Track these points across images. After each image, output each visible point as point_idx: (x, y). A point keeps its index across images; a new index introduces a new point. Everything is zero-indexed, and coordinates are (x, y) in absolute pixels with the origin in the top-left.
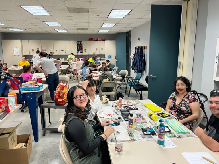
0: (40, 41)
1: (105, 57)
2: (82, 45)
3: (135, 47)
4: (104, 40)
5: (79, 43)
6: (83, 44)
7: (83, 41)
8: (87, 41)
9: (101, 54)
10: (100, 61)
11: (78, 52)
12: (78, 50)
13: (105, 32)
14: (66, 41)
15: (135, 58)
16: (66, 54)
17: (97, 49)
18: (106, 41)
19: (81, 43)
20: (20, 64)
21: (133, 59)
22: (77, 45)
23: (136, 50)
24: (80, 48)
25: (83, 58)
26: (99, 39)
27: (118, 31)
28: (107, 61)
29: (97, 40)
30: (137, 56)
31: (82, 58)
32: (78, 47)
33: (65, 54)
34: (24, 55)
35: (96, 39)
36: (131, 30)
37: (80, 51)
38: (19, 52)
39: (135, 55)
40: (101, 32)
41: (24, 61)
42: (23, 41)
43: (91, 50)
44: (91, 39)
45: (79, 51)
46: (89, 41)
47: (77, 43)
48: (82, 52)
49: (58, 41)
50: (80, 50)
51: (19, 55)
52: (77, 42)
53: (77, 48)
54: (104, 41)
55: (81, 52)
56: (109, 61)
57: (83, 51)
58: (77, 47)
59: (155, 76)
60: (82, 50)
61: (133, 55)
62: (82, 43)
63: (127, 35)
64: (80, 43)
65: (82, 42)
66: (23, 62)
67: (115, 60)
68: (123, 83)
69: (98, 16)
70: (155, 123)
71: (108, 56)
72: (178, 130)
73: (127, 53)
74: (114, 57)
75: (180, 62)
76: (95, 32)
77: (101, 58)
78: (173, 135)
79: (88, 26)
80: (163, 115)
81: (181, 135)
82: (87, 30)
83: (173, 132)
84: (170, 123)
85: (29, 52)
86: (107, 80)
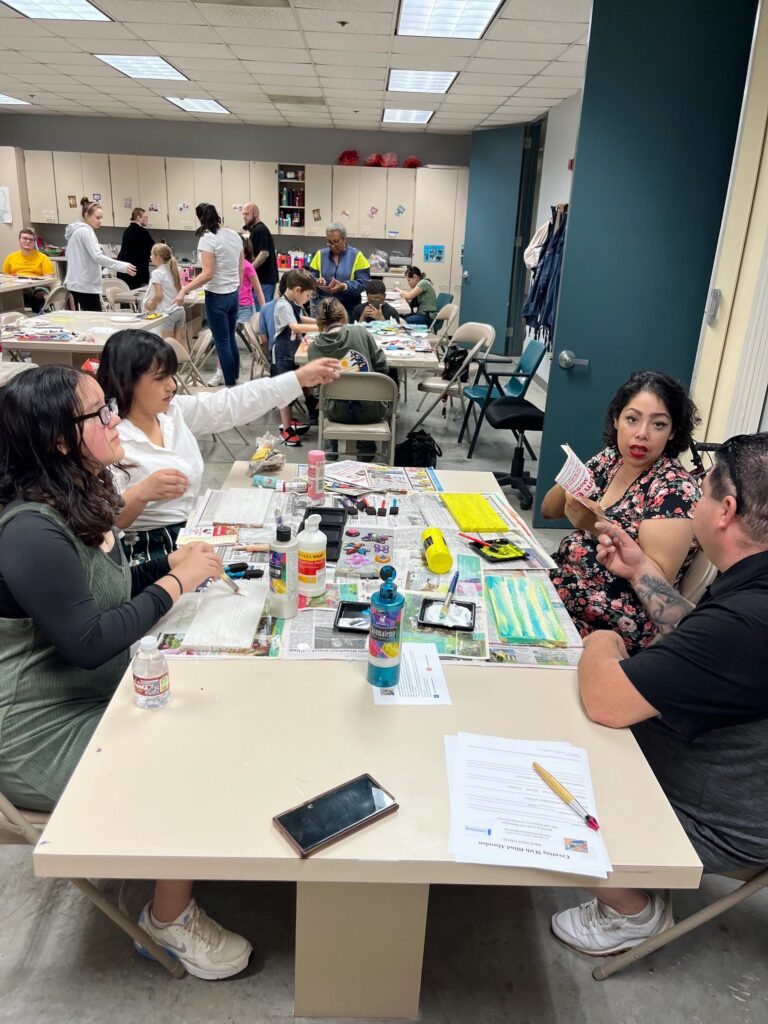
0: (105, 156)
1: (410, 255)
2: (303, 185)
3: (553, 209)
4: (414, 164)
5: (290, 175)
6: (306, 182)
7: (307, 166)
8: (330, 167)
9: (393, 236)
10: (387, 271)
11: (280, 224)
12: (283, 213)
13: (416, 118)
14: (226, 163)
15: (542, 266)
17: (374, 211)
18: (420, 170)
19: (300, 174)
20: (14, 267)
21: (534, 269)
22: (281, 185)
23: (554, 222)
24: (291, 201)
25: (306, 253)
26: (387, 158)
28: (411, 276)
29: (378, 163)
30: (554, 253)
31: (300, 255)
32: (285, 198)
35: (373, 157)
36: (547, 112)
37: (292, 218)
38: (8, 208)
39: (545, 246)
40: (395, 117)
41: (28, 252)
42: (27, 153)
43: (344, 213)
44: (349, 158)
45: (289, 219)
46: (337, 168)
47: (280, 177)
48: (301, 224)
49: (190, 160)
50: (291, 212)
51: (10, 225)
52: (281, 167)
53: (281, 203)
54: (412, 170)
55: (297, 220)
56: (421, 276)
57: (309, 217)
58: (281, 197)
59: (585, 362)
60: (302, 213)
61: (540, 249)
62: (303, 177)
63: (529, 140)
64: (296, 178)
65: (303, 168)
66: (24, 256)
67: (459, 274)
68: (455, 386)
69: (343, 23)
70: (425, 585)
71: (426, 248)
72: (511, 628)
73: (520, 239)
74: (458, 256)
75: (718, 295)
76: (364, 120)
77: (394, 260)
78: (475, 646)
79: (317, 85)
80: (497, 551)
81: (518, 650)
82: (324, 108)
83: (483, 635)
84: (497, 592)
85: (54, 212)
86: (345, 364)
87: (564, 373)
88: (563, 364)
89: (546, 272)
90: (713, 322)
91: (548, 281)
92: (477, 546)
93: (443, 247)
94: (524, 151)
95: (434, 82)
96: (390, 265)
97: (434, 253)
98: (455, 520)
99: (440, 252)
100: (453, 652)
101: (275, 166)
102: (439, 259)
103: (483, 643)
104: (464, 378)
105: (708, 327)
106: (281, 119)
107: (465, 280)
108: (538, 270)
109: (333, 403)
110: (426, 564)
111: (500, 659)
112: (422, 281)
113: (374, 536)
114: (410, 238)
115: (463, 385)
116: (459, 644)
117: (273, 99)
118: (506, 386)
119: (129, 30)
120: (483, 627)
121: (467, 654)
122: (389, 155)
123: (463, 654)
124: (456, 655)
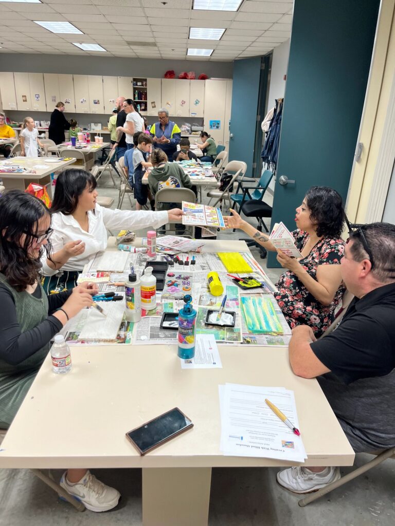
0: (41, 74)
1: (202, 125)
2: (146, 88)
3: (276, 101)
4: (203, 78)
5: (139, 84)
6: (148, 87)
7: (148, 79)
8: (160, 79)
9: (193, 116)
10: (190, 134)
13: (204, 53)
14: (105, 78)
15: (271, 131)
16: (106, 113)
17: (183, 102)
18: (207, 81)
19: (144, 83)
21: (267, 132)
22: (135, 89)
24: (140, 98)
26: (190, 75)
27: (240, 52)
29: (185, 77)
30: (277, 124)
32: (136, 96)
33: (103, 113)
34: (4, 110)
35: (182, 74)
36: (273, 50)
37: (141, 106)
39: (272, 120)
40: (193, 53)
43: (168, 104)
44: (170, 74)
45: (139, 107)
46: (164, 80)
47: (134, 85)
48: (145, 110)
49: (86, 76)
50: (140, 103)
52: (134, 80)
54: (204, 80)
55: (143, 108)
56: (208, 136)
57: (149, 106)
60: (146, 104)
61: (269, 122)
62: (146, 85)
63: (264, 65)
64: (143, 85)
65: (146, 80)
67: (228, 135)
68: (226, 194)
69: (164, 3)
70: (209, 303)
71: (211, 122)
72: (254, 325)
73: (259, 117)
74: (228, 126)
75: (361, 146)
76: (177, 54)
77: (194, 128)
78: (235, 335)
79: (152, 36)
80: (247, 284)
81: (257, 337)
82: (156, 48)
83: (239, 329)
84: (247, 306)
85: (15, 104)
86: (168, 184)
87: (282, 187)
88: (281, 183)
89: (273, 134)
90: (359, 160)
91: (274, 138)
92: (236, 281)
93: (219, 121)
94: (261, 70)
95: (214, 34)
96: (192, 131)
97: (216, 125)
98: (225, 267)
99: (218, 124)
100: (223, 339)
101: (131, 79)
102: (217, 127)
103: (239, 333)
104: (231, 190)
105: (357, 163)
106: (134, 54)
107: (231, 138)
108: (269, 133)
109: (162, 204)
110: (209, 291)
111: (248, 342)
112: (209, 139)
113: (182, 276)
114: (202, 117)
115: (230, 194)
116: (227, 334)
117: (129, 43)
118: (253, 194)
119: (52, 8)
120: (239, 325)
121: (231, 340)
122: (191, 73)
123: (229, 340)
124: (225, 341)
